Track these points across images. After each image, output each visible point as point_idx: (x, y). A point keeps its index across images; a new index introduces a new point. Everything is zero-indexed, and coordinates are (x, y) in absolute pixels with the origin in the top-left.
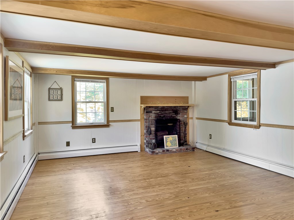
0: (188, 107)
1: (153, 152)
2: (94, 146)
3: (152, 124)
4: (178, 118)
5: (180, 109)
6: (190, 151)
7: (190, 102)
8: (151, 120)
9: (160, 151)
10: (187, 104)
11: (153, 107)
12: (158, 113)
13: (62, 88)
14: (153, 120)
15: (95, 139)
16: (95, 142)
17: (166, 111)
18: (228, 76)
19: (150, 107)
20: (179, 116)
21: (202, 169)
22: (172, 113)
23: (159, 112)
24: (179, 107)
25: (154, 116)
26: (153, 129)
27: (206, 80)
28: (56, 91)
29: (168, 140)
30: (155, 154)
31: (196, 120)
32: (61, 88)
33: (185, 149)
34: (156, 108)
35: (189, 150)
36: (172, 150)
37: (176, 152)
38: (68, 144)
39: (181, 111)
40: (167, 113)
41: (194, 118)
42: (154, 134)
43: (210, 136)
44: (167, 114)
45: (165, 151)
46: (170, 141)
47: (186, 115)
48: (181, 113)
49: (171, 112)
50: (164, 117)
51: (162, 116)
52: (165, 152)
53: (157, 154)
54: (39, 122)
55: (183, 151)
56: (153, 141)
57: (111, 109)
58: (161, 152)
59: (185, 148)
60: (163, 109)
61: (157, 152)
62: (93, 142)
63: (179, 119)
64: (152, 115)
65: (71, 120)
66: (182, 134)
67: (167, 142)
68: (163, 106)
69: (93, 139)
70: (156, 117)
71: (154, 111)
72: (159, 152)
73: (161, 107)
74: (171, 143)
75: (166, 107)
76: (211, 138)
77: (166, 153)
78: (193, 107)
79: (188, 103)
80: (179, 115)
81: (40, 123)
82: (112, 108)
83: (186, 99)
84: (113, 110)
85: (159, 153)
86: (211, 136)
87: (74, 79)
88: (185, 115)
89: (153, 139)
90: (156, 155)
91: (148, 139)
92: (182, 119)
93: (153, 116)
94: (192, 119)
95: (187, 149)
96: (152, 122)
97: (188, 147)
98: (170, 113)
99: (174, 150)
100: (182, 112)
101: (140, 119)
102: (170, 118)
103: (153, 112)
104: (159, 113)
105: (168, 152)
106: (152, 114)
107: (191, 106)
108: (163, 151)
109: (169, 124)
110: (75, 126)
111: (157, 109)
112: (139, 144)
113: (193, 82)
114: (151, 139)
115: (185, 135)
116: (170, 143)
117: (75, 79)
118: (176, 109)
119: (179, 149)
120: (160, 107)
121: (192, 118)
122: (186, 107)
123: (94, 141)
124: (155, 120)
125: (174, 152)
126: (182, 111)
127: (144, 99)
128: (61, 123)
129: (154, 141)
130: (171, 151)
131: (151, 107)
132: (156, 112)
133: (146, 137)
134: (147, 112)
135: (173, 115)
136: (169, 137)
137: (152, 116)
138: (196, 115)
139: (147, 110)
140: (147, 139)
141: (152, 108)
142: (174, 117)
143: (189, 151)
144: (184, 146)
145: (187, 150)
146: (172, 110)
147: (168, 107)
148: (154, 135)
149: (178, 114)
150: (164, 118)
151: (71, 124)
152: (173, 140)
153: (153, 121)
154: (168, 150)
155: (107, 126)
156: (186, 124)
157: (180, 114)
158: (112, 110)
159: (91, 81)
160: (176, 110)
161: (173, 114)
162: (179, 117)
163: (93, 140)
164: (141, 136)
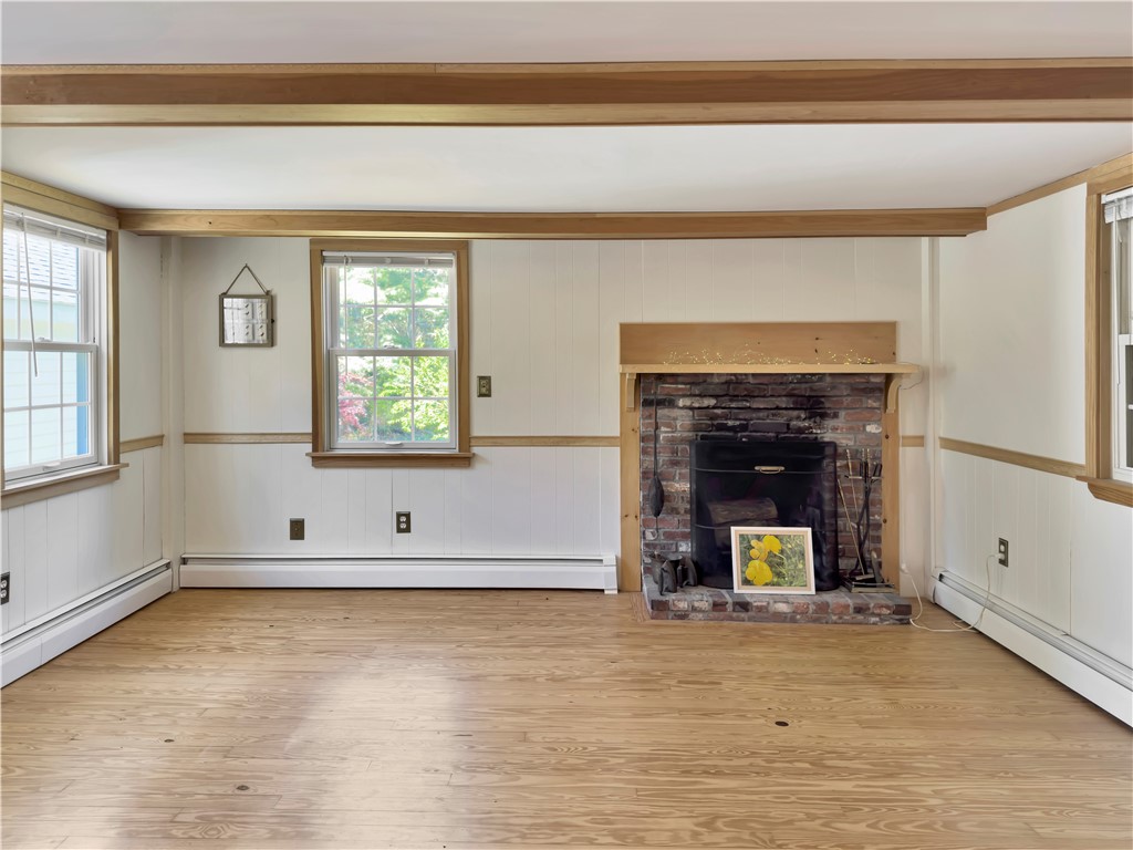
0: (889, 377)
1: (659, 607)
2: (404, 545)
3: (675, 463)
4: (828, 437)
5: (833, 388)
6: (882, 620)
7: (909, 353)
8: (672, 441)
9: (696, 604)
10: (884, 362)
11: (680, 379)
12: (708, 408)
13: (273, 293)
14: (682, 440)
15: (408, 516)
16: (408, 530)
17: (750, 396)
18: (1089, 194)
19: (661, 377)
20: (835, 429)
21: (841, 756)
22: (786, 409)
23: (712, 402)
24: (828, 379)
25: (688, 422)
26: (681, 486)
27: (985, 228)
28: (250, 306)
29: (753, 553)
30: (671, 615)
31: (944, 454)
32: (268, 293)
33: (851, 610)
34: (697, 382)
35: (873, 614)
36: (766, 607)
37: (793, 620)
38: (297, 530)
39: (847, 401)
40: (759, 409)
41: (932, 442)
42: (686, 512)
43: (1002, 548)
44: (761, 414)
45: (730, 608)
46: (764, 555)
47: (878, 421)
48: (842, 414)
49: (783, 402)
50: (744, 428)
51: (730, 423)
52: (725, 610)
53: (683, 616)
54: (185, 434)
55: (834, 618)
56: (681, 549)
57: (480, 386)
58: (701, 611)
59: (850, 602)
60: (735, 388)
61: (683, 605)
62: (400, 530)
63: (833, 445)
64: (675, 419)
65: (309, 430)
66: (848, 525)
67: (746, 559)
68: (735, 375)
69: (399, 515)
70: (696, 428)
71: (684, 396)
72: (694, 609)
73: (723, 379)
74: (771, 566)
75: (751, 380)
76: (1004, 562)
77: (732, 619)
78: (924, 376)
79: (892, 356)
80: (830, 423)
81: (190, 438)
82: (485, 382)
83: (882, 335)
84: (489, 390)
85: (692, 615)
86: (1006, 553)
87: (319, 255)
88: (869, 421)
89: (684, 536)
90: (678, 622)
91: (653, 533)
92: (851, 443)
93: (679, 421)
94: (922, 445)
95: (859, 610)
96: (675, 452)
97: (874, 597)
98: (778, 408)
99: (782, 607)
100: (846, 409)
101: (619, 435)
102: (778, 433)
103: (681, 403)
104: (714, 408)
105: (743, 615)
106: (676, 413)
107: (908, 375)
108: (718, 606)
109: (764, 468)
110: (324, 456)
111: (701, 387)
112: (611, 555)
113: (925, 240)
114: (669, 536)
115: (871, 530)
116: (766, 567)
117: (325, 254)
118: (812, 389)
119: (812, 607)
120: (716, 380)
121: (919, 441)
122: (873, 380)
123: (403, 526)
124: (691, 442)
125: (779, 617)
126: (849, 399)
127: (634, 338)
128: (270, 438)
129: (685, 548)
130: (760, 609)
131: (669, 379)
132: (696, 405)
133: (645, 524)
134: (647, 403)
135: (794, 423)
136: (759, 538)
137: (679, 423)
138: (941, 424)
139: (650, 392)
140: (650, 537)
141: (677, 383)
142: (800, 430)
143: (873, 619)
144: (855, 590)
145: (860, 617)
146: (789, 395)
147: (765, 380)
148: (688, 517)
149: (823, 416)
150: (743, 437)
151: (308, 448)
152: (782, 552)
153: (680, 447)
154: (743, 606)
155: (460, 459)
156: (871, 472)
157: (836, 416)
158: (484, 390)
159: (389, 260)
160: (812, 397)
161: (795, 413)
162: (834, 432)
163: (399, 522)
164: (625, 516)
